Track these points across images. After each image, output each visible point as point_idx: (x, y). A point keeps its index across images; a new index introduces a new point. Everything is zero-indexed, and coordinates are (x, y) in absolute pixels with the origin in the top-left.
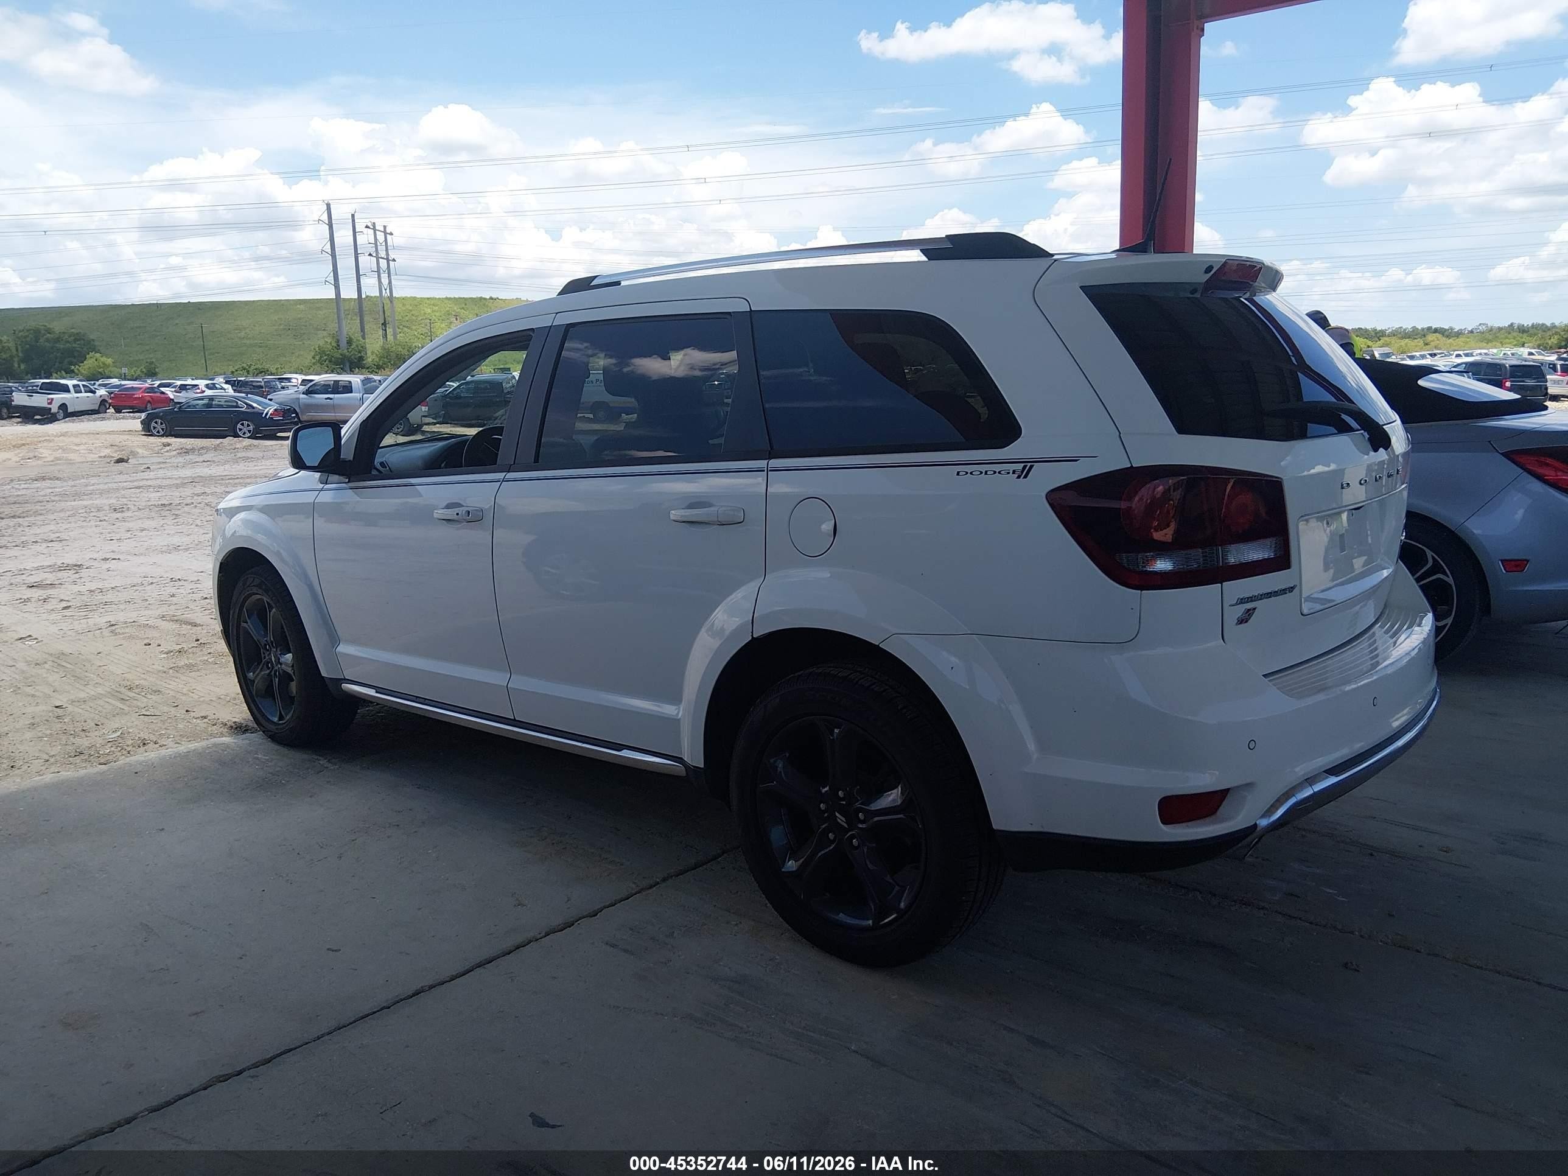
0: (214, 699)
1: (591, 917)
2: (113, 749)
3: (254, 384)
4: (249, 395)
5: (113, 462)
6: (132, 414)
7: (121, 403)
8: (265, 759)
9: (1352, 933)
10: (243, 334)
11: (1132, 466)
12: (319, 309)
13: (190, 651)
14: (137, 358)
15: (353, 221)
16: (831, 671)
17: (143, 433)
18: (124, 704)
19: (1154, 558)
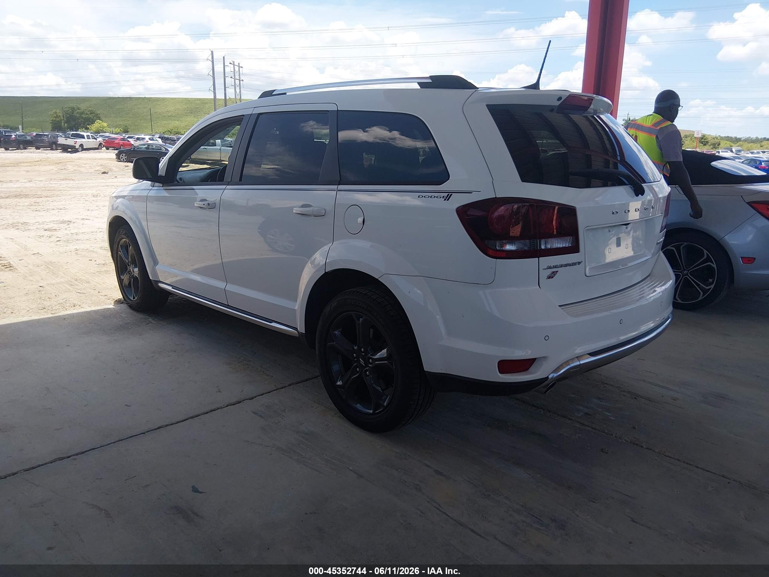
0: (113, 287)
1: (250, 400)
2: (59, 307)
3: (171, 139)
4: (167, 144)
5: (101, 173)
6: (113, 151)
7: (109, 145)
8: (125, 317)
9: (612, 435)
10: (170, 114)
11: (496, 197)
12: (206, 103)
13: (109, 264)
14: (119, 124)
15: (224, 60)
16: (360, 290)
17: (117, 160)
18: (71, 287)
19: (506, 244)
